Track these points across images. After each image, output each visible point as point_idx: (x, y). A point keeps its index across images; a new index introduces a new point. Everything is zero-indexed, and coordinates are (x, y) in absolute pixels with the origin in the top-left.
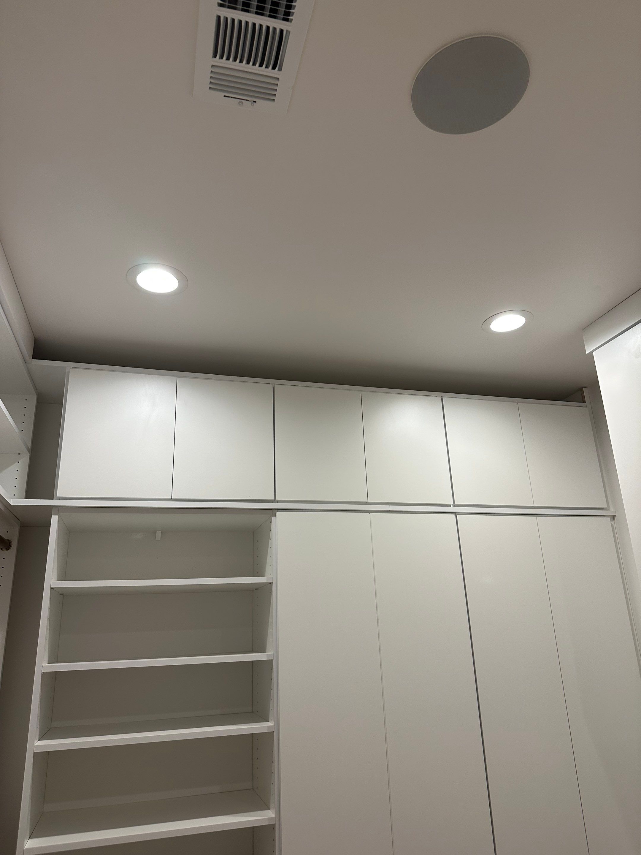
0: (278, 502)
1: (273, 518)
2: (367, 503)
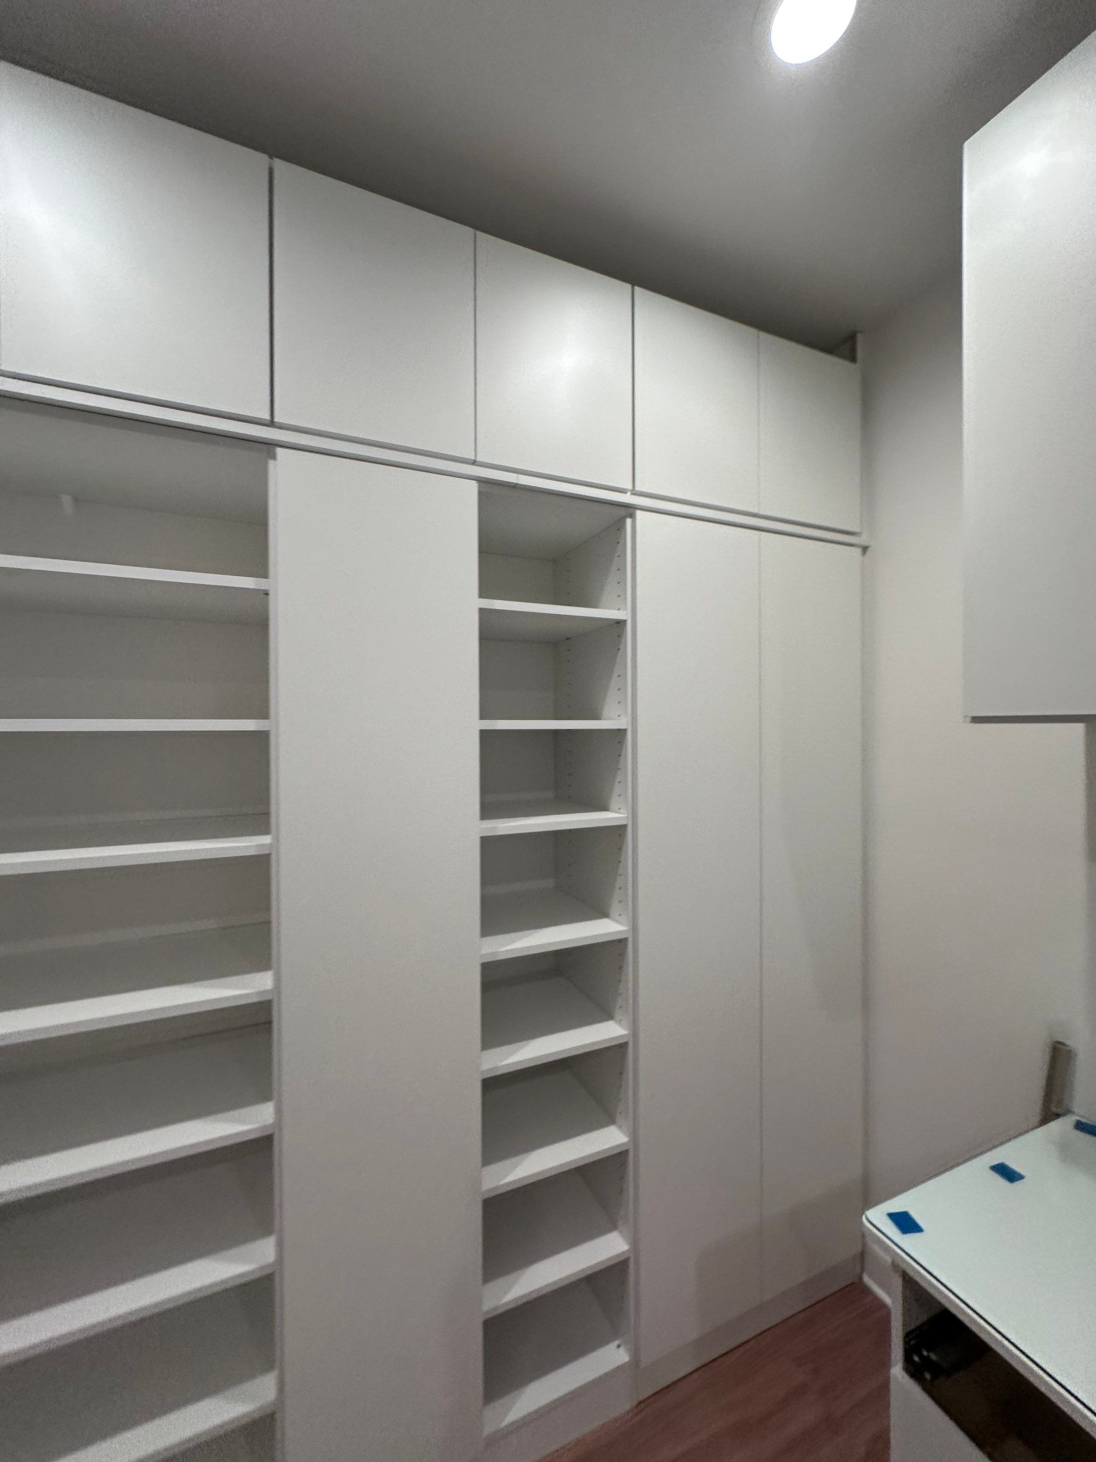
1: (271, 463)
2: (474, 462)
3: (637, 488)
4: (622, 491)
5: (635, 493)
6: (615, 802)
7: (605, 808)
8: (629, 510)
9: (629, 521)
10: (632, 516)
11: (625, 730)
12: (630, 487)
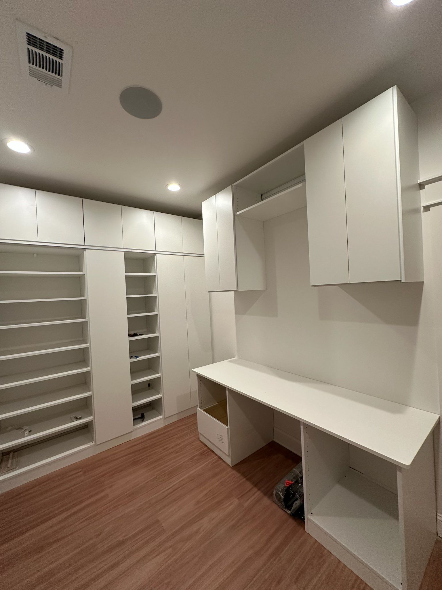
0: (86, 246)
1: (85, 252)
2: (123, 248)
3: (156, 250)
4: (154, 251)
5: (156, 251)
6: (156, 310)
7: (154, 312)
8: (155, 254)
9: (155, 256)
10: (156, 255)
11: (156, 296)
12: (155, 250)
